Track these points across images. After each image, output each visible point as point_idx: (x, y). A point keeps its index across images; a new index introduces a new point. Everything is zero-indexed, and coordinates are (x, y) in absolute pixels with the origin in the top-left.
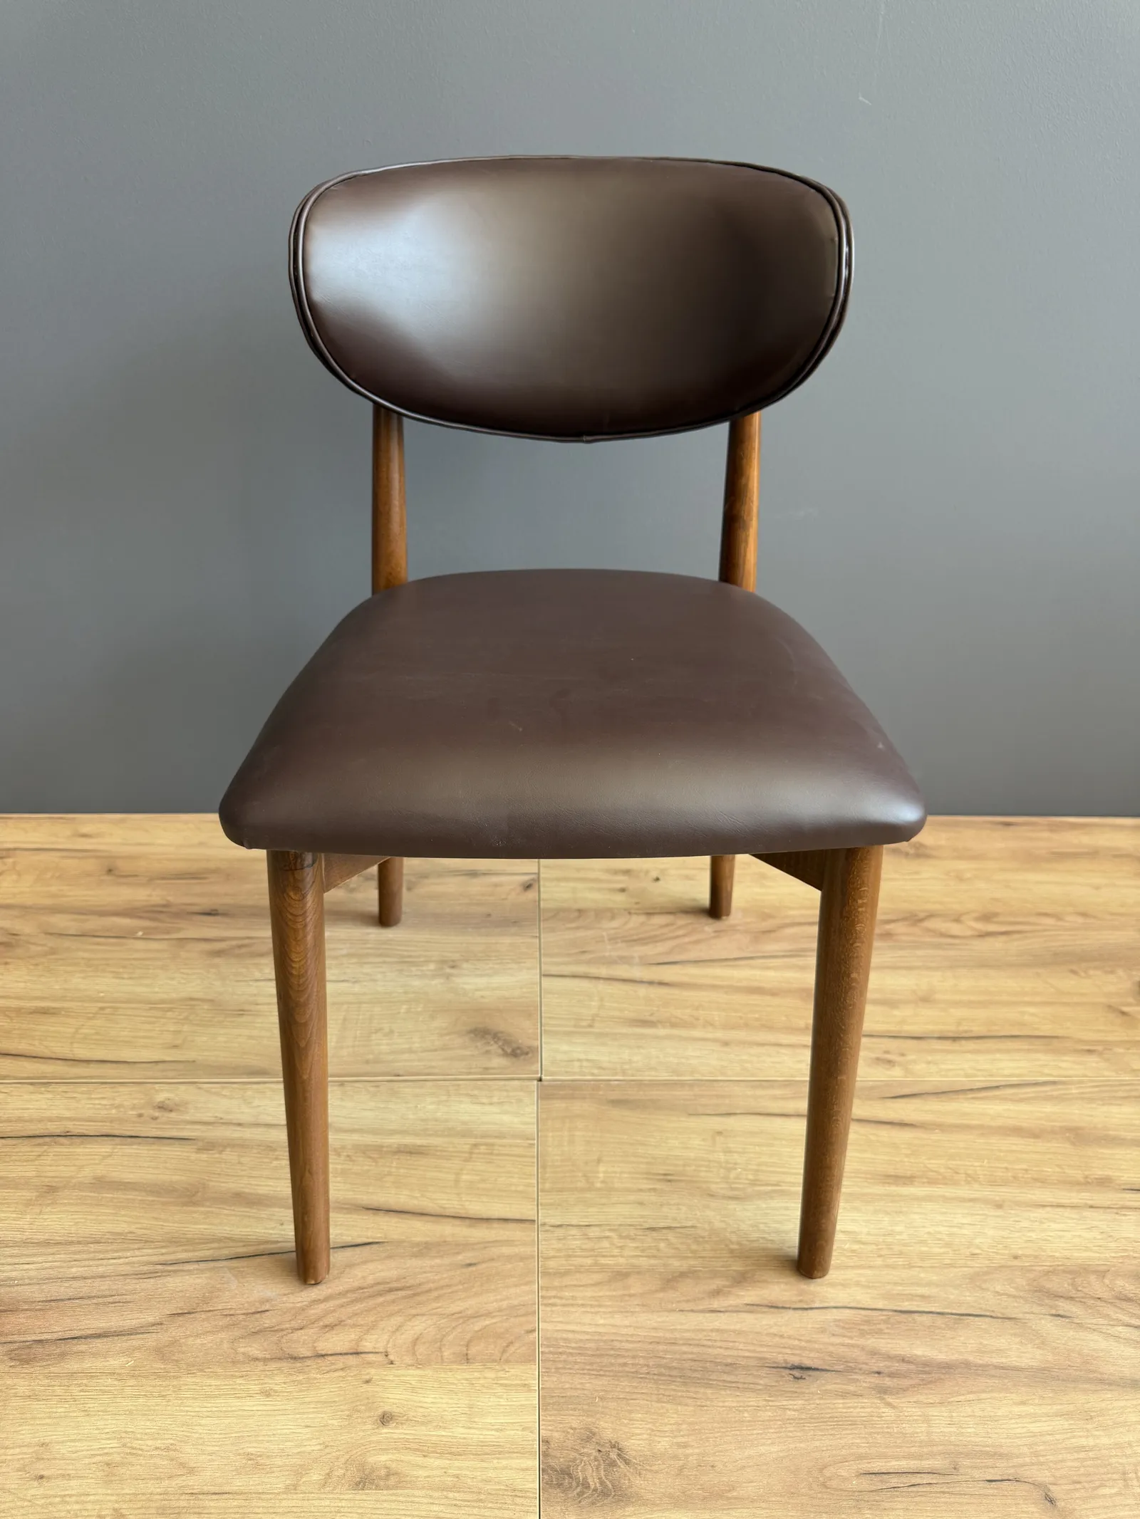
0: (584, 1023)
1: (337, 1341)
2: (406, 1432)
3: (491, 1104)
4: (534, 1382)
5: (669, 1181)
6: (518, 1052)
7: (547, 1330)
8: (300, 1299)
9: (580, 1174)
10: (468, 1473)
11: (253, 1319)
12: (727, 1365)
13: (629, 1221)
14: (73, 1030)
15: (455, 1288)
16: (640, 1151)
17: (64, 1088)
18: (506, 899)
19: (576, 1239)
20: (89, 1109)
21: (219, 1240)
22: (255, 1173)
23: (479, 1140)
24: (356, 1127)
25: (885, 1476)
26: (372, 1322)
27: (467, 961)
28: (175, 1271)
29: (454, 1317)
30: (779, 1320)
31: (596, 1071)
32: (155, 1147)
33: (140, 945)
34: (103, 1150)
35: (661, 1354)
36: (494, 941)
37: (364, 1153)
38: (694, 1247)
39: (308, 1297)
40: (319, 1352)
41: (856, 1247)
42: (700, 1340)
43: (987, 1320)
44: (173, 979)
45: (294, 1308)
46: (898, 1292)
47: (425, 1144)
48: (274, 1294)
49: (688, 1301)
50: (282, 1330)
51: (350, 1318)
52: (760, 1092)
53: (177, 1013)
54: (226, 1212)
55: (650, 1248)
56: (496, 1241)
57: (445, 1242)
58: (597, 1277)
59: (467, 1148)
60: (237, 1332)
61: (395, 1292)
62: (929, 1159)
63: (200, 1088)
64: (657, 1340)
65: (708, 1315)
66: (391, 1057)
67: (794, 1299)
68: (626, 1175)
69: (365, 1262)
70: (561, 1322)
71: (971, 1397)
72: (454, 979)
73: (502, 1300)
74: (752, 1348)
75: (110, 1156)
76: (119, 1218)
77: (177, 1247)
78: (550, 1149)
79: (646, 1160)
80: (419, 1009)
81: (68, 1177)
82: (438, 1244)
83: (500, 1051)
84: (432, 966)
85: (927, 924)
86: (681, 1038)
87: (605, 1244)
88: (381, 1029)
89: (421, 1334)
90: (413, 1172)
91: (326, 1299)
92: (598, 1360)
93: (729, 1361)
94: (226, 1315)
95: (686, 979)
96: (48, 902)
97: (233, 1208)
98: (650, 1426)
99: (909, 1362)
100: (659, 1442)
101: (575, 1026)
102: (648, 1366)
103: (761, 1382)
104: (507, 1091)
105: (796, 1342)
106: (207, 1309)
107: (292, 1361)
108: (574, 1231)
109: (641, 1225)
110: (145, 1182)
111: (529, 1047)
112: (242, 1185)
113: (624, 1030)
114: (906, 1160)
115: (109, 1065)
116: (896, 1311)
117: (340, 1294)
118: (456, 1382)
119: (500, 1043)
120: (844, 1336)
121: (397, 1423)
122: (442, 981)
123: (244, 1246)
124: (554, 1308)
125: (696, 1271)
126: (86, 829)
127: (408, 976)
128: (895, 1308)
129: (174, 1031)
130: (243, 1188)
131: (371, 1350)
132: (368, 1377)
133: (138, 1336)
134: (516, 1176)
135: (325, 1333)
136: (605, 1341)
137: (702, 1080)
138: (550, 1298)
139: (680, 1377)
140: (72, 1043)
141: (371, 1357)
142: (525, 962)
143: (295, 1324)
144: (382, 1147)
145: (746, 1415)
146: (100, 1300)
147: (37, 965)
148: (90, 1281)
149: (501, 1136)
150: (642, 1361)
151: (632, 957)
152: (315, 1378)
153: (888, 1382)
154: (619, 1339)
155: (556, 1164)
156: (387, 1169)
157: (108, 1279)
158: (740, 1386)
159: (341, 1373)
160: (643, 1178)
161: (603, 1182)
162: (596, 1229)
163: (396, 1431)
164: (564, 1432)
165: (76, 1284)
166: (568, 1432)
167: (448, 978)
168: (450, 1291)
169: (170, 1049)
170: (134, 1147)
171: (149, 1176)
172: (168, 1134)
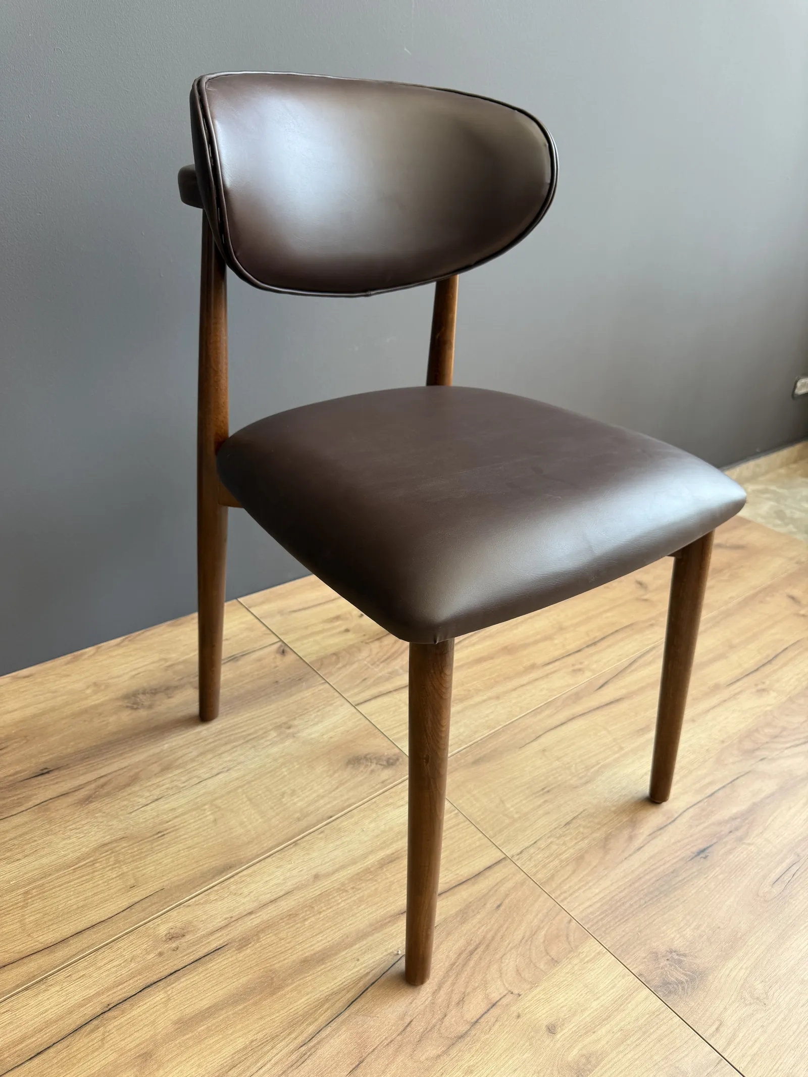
1: (475, 1007)
2: (571, 1027)
4: (601, 948)
5: (548, 791)
6: (391, 762)
7: (577, 915)
8: (423, 999)
9: (501, 816)
10: (623, 1023)
11: (408, 1033)
12: (672, 872)
13: (552, 827)
15: (506, 926)
16: (517, 783)
18: (276, 667)
19: (537, 854)
20: (108, 976)
21: (327, 1000)
22: (301, 939)
24: (337, 866)
25: (781, 879)
26: (482, 980)
27: (295, 719)
28: (319, 1043)
29: (523, 943)
30: (670, 834)
32: (200, 970)
34: (158, 998)
35: (641, 888)
36: (300, 698)
37: (362, 880)
38: (596, 821)
39: (427, 993)
40: (473, 1021)
43: (742, 778)
44: (69, 837)
45: (426, 1006)
48: (403, 1007)
49: (623, 852)
50: (434, 1026)
51: (467, 987)
52: (539, 717)
53: (104, 862)
54: (310, 978)
55: (577, 835)
56: (497, 884)
57: (470, 903)
58: (570, 868)
60: (408, 1050)
61: (476, 952)
63: (189, 906)
64: (631, 882)
65: (639, 853)
67: (664, 818)
68: (524, 802)
70: (579, 905)
71: (771, 818)
72: (299, 734)
73: (537, 915)
74: (673, 856)
75: (169, 999)
76: (232, 1038)
77: (300, 1025)
78: (470, 810)
79: (525, 787)
80: (297, 766)
81: (151, 1037)
82: (468, 906)
83: (381, 766)
84: (273, 734)
87: (554, 847)
88: (284, 794)
89: (517, 966)
92: (618, 913)
93: (671, 870)
94: (388, 1044)
97: (311, 973)
98: (674, 929)
99: (736, 818)
100: (687, 934)
102: (640, 899)
103: (694, 870)
105: (687, 840)
106: (371, 1050)
107: (462, 1040)
108: (532, 850)
109: (561, 825)
110: (221, 999)
111: (395, 755)
112: (301, 953)
115: (88, 932)
118: (564, 979)
119: (375, 761)
120: (701, 823)
121: (560, 1027)
122: (291, 740)
123: (349, 990)
125: (610, 833)
127: (263, 748)
128: (706, 795)
129: (118, 876)
130: (302, 955)
131: (500, 997)
132: (515, 1014)
134: (467, 837)
135: (462, 1007)
136: (610, 900)
137: (507, 725)
139: (660, 893)
140: (30, 935)
141: (504, 1001)
142: (335, 703)
143: (437, 1017)
144: (369, 869)
145: (705, 892)
150: (637, 898)
152: (487, 1039)
153: (739, 834)
154: (614, 894)
155: (482, 817)
156: (388, 881)
158: (689, 879)
159: (498, 1024)
160: (534, 798)
161: (517, 813)
162: (541, 841)
163: (564, 1031)
164: (642, 963)
166: (645, 962)
167: (294, 737)
168: (504, 929)
169: (130, 891)
170: (182, 980)
171: (221, 993)
172: (201, 954)
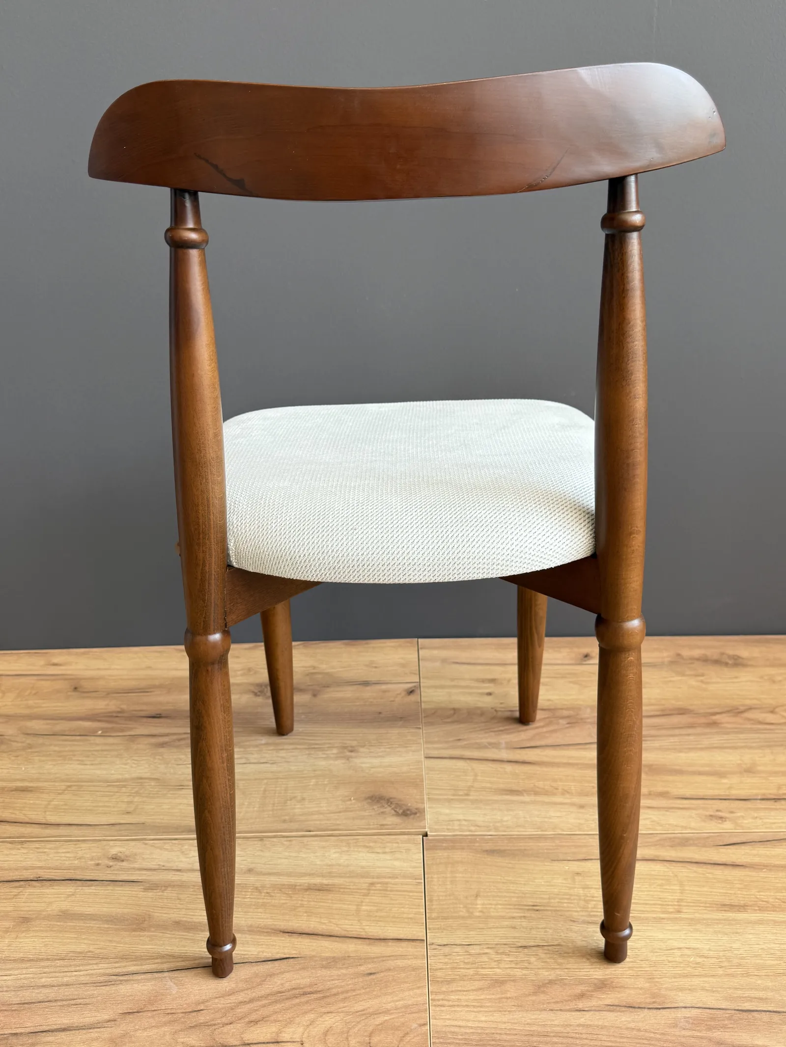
0: (461, 793)
1: (260, 1033)
3: (385, 853)
5: (537, 910)
6: (407, 813)
7: (437, 1026)
9: (462, 906)
11: (190, 1016)
13: (504, 941)
14: (45, 803)
15: (359, 992)
16: (511, 888)
17: (37, 845)
18: (394, 701)
19: (459, 955)
20: (57, 860)
21: (162, 957)
23: (375, 880)
24: (274, 871)
26: (289, 1018)
27: (363, 746)
28: (126, 980)
29: (358, 1014)
30: (636, 1017)
31: (473, 828)
32: (109, 888)
33: (98, 740)
34: (68, 890)
36: (384, 732)
37: (280, 890)
38: (560, 960)
40: (246, 1042)
41: (699, 960)
42: (568, 1033)
44: (126, 764)
45: (222, 1008)
46: (738, 995)
47: (330, 884)
48: (207, 996)
49: (557, 1002)
51: (271, 1015)
53: (130, 789)
54: (169, 935)
55: (523, 961)
56: (392, 956)
57: (349, 957)
58: (477, 984)
59: (365, 886)
60: (177, 1027)
61: (308, 995)
62: (759, 892)
63: (146, 844)
64: (531, 1033)
65: (573, 1013)
66: (303, 818)
67: (648, 1000)
68: (500, 907)
69: (282, 973)
70: (449, 1019)
72: (353, 760)
73: (399, 1000)
74: (613, 1039)
75: (73, 895)
76: (82, 941)
77: (127, 962)
78: (436, 887)
79: (517, 895)
80: (326, 783)
81: (41, 911)
82: (344, 958)
83: (393, 812)
84: (335, 751)
85: (746, 715)
86: (544, 803)
87: (485, 958)
88: (295, 797)
89: (331, 1027)
90: (322, 904)
91: (251, 1001)
94: (168, 1014)
95: (545, 759)
96: (27, 712)
97: (173, 933)
101: (454, 795)
104: (397, 843)
105: (652, 1035)
106: (153, 1009)
108: (458, 949)
109: (515, 944)
110: (101, 913)
111: (416, 809)
112: (181, 916)
113: (496, 798)
114: (739, 892)
115: (74, 827)
116: (738, 1010)
117: (261, 997)
119: (393, 806)
120: (693, 1030)
122: (343, 761)
123: (183, 961)
124: (443, 1008)
126: (55, 660)
127: (315, 758)
128: (737, 1008)
129: (127, 802)
131: (288, 1040)
133: (96, 1030)
134: (407, 906)
135: (250, 1027)
136: (487, 1034)
137: (561, 833)
138: (439, 1000)
140: (45, 812)
142: (411, 747)
143: (224, 1020)
144: (296, 886)
146: (64, 1003)
147: (17, 756)
148: (56, 988)
149: (394, 877)
151: (499, 743)
154: (499, 1032)
155: (441, 898)
156: (300, 902)
157: (71, 986)
160: (515, 909)
161: (481, 912)
162: (478, 947)
165: (47, 991)
167: (348, 759)
168: (354, 994)
169: (123, 814)
170: (92, 888)
171: (105, 909)
172: (120, 878)
